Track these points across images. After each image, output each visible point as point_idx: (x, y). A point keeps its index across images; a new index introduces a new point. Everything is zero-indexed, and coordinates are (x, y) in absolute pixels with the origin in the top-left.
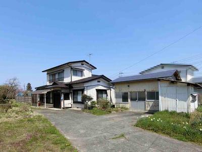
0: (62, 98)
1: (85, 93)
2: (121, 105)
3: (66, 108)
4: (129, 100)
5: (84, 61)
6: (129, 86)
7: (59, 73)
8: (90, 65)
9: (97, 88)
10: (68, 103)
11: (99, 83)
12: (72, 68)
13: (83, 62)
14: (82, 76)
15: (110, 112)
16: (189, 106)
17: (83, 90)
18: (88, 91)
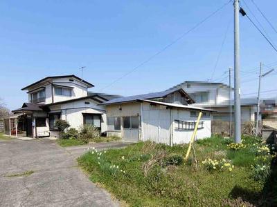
0: (34, 124)
1: (63, 118)
2: (113, 134)
3: (40, 137)
4: (122, 127)
5: (73, 76)
6: (121, 109)
7: (41, 92)
8: (83, 81)
9: (84, 112)
10: (42, 131)
11: (87, 105)
12: (53, 85)
13: (72, 78)
14: (71, 96)
15: (86, 143)
16: (171, 135)
17: (59, 115)
18: (68, 115)
